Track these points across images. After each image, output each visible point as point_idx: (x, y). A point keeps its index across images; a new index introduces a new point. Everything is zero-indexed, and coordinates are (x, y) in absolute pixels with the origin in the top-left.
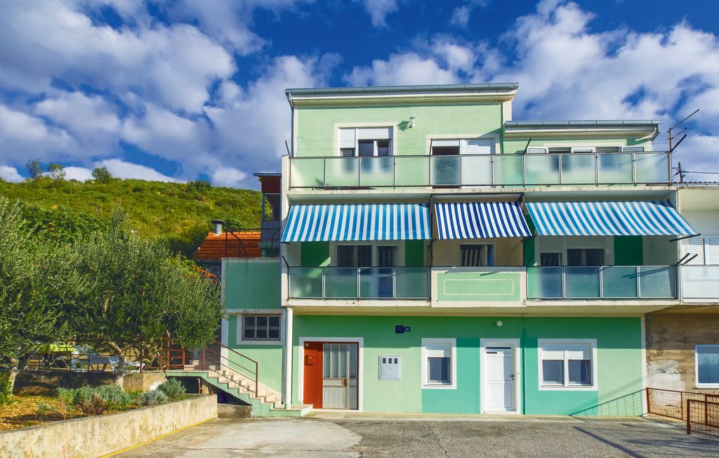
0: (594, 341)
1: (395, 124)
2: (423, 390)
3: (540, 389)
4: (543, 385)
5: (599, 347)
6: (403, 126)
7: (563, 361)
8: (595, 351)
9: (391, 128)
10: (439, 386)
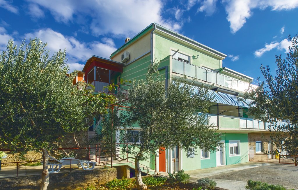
0: (239, 141)
1: (191, 56)
2: (201, 160)
3: (230, 156)
4: (230, 155)
5: (241, 142)
6: (194, 57)
7: (233, 147)
8: (240, 143)
9: (189, 57)
10: (205, 158)
